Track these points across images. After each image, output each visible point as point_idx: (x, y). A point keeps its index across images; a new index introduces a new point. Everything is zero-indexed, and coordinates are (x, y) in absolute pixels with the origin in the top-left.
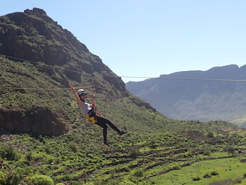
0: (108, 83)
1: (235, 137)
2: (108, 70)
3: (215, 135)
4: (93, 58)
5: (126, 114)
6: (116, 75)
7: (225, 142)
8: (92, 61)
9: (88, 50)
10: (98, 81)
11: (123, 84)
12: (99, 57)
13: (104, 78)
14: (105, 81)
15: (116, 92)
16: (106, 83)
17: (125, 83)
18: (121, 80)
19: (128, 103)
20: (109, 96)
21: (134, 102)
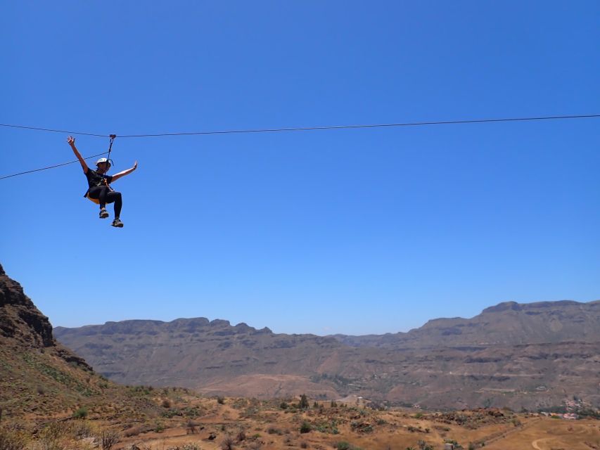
0: (26, 323)
1: (198, 407)
2: (30, 304)
3: (173, 406)
4: (9, 285)
5: (46, 370)
6: (40, 313)
7: (184, 415)
8: (7, 288)
9: (4, 272)
10: (11, 319)
11: (49, 328)
12: (19, 284)
13: (21, 316)
14: (21, 320)
15: (36, 337)
16: (23, 323)
17: (53, 327)
18: (48, 322)
19: (52, 355)
20: (22, 342)
21: (60, 356)
